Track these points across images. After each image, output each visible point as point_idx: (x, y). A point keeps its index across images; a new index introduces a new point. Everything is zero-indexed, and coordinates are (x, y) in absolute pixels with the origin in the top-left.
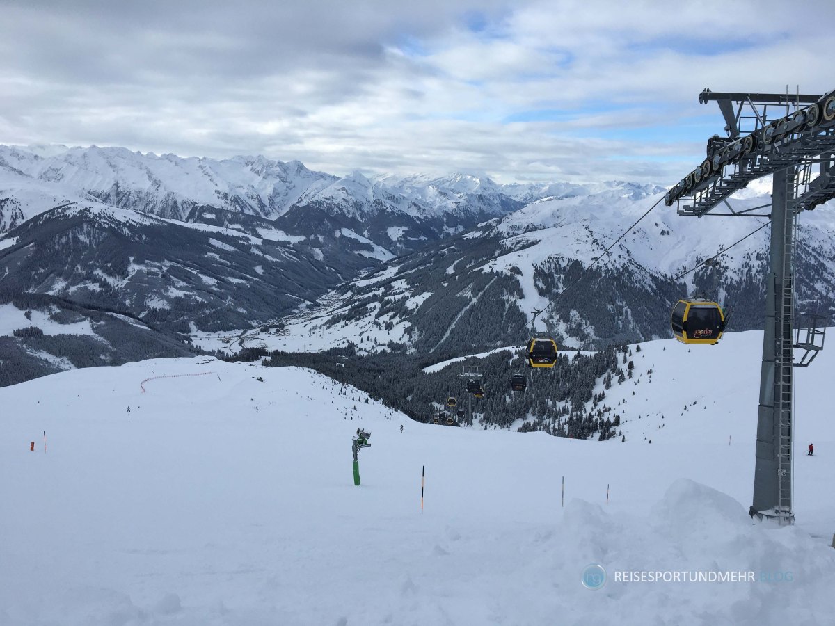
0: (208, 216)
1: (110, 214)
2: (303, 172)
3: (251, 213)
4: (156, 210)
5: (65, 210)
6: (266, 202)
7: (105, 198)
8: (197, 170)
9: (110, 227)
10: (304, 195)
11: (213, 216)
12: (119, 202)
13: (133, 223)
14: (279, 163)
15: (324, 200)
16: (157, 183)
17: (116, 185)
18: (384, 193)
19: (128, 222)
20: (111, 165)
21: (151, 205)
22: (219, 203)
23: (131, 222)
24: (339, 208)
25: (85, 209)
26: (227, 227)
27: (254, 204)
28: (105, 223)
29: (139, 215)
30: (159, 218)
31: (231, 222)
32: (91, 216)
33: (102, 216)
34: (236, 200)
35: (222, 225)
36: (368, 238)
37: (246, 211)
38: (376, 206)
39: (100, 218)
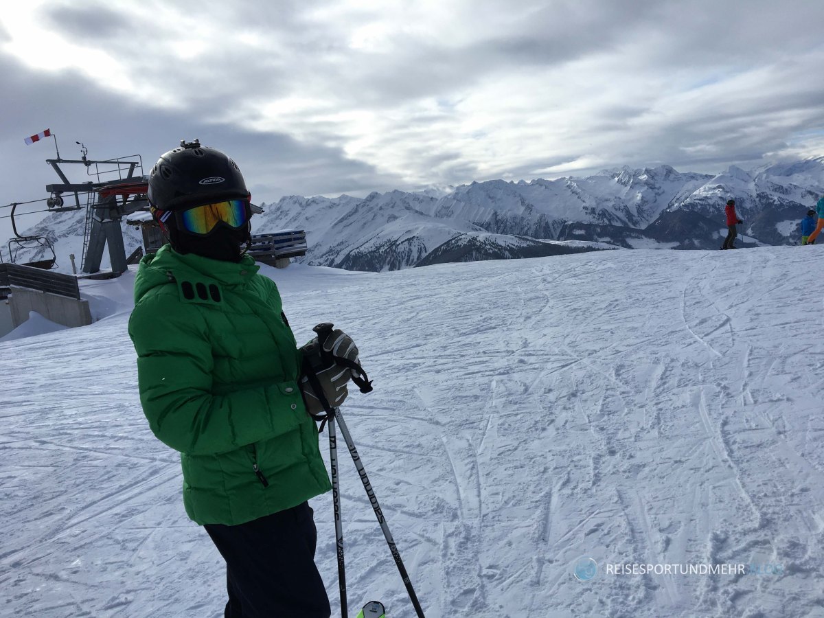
0: (578, 232)
1: (493, 240)
2: (672, 176)
3: (619, 224)
4: (530, 232)
5: (457, 241)
6: (634, 212)
7: (487, 227)
8: (565, 190)
9: (494, 252)
10: (675, 199)
11: (582, 232)
12: (498, 229)
13: (513, 247)
14: (646, 170)
15: (697, 201)
16: (529, 208)
17: (495, 214)
18: (769, 185)
19: (508, 246)
20: (490, 197)
21: (526, 229)
22: (587, 219)
23: (510, 245)
24: (715, 208)
25: (473, 239)
26: (596, 241)
27: (621, 215)
28: (489, 249)
29: (517, 239)
30: (534, 239)
31: (600, 235)
32: (478, 244)
33: (487, 243)
34: (604, 214)
35: (591, 239)
36: (753, 237)
37: (615, 224)
38: (760, 200)
39: (486, 245)
